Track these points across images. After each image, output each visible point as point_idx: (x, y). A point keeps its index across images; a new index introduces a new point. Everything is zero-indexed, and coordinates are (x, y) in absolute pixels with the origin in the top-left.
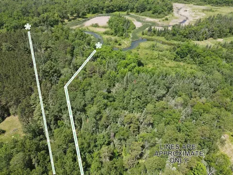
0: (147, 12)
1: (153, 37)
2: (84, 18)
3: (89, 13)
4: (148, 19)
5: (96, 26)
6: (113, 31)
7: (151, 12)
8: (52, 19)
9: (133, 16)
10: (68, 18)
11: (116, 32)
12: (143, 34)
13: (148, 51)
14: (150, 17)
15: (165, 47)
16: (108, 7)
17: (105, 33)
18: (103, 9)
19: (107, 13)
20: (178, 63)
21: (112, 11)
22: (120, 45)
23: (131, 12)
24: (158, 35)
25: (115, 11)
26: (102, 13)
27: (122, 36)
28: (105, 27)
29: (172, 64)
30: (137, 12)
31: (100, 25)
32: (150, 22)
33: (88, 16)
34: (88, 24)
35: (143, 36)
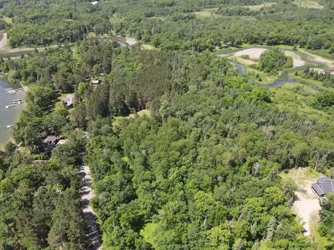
0: (322, 51)
1: (309, 81)
2: (237, 47)
3: (246, 43)
4: (319, 59)
5: (246, 57)
6: (260, 66)
7: (329, 50)
8: (203, 44)
9: (300, 52)
10: (220, 45)
11: (263, 67)
12: (297, 74)
13: (288, 93)
14: (324, 56)
15: (314, 92)
16: (271, 38)
17: (252, 66)
18: (264, 40)
19: (268, 45)
20: (316, 111)
21: (276, 43)
22: (260, 80)
23: (301, 47)
24: (316, 79)
25: (280, 44)
26: (262, 44)
27: (269, 72)
28: (256, 61)
29: (308, 109)
30: (309, 48)
31: (251, 57)
32: (318, 63)
33: (244, 45)
34: (239, 53)
35: (296, 77)
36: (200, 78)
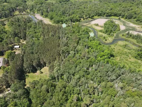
0: (132, 20)
1: (129, 39)
2: (92, 18)
3: (96, 16)
4: (132, 25)
5: (97, 25)
6: (105, 31)
7: (136, 19)
8: (75, 18)
9: (122, 21)
10: (83, 18)
12: (123, 35)
13: (121, 48)
14: (134, 23)
15: (134, 47)
16: (108, 13)
17: (101, 31)
18: (104, 14)
19: (106, 16)
20: (137, 60)
21: (110, 16)
22: (106, 40)
23: (122, 18)
24: (133, 38)
25: (112, 16)
26: (103, 16)
27: (109, 34)
28: (102, 27)
29: (133, 60)
30: (126, 18)
31: (99, 25)
32: (132, 27)
34: (94, 22)
35: (123, 37)
36: (76, 45)
